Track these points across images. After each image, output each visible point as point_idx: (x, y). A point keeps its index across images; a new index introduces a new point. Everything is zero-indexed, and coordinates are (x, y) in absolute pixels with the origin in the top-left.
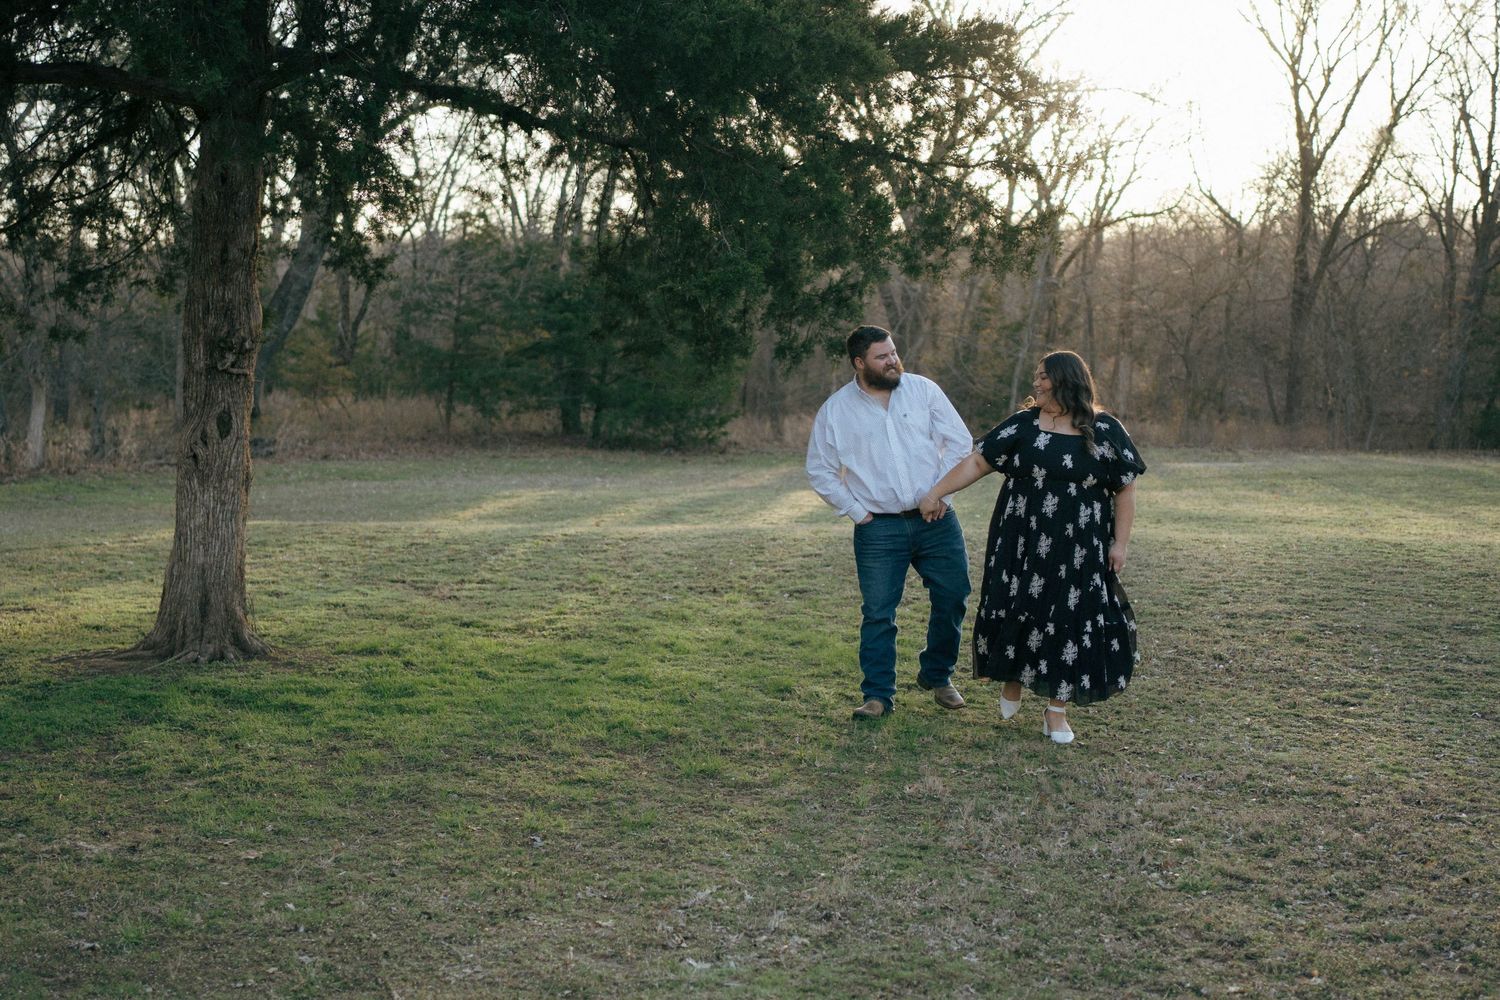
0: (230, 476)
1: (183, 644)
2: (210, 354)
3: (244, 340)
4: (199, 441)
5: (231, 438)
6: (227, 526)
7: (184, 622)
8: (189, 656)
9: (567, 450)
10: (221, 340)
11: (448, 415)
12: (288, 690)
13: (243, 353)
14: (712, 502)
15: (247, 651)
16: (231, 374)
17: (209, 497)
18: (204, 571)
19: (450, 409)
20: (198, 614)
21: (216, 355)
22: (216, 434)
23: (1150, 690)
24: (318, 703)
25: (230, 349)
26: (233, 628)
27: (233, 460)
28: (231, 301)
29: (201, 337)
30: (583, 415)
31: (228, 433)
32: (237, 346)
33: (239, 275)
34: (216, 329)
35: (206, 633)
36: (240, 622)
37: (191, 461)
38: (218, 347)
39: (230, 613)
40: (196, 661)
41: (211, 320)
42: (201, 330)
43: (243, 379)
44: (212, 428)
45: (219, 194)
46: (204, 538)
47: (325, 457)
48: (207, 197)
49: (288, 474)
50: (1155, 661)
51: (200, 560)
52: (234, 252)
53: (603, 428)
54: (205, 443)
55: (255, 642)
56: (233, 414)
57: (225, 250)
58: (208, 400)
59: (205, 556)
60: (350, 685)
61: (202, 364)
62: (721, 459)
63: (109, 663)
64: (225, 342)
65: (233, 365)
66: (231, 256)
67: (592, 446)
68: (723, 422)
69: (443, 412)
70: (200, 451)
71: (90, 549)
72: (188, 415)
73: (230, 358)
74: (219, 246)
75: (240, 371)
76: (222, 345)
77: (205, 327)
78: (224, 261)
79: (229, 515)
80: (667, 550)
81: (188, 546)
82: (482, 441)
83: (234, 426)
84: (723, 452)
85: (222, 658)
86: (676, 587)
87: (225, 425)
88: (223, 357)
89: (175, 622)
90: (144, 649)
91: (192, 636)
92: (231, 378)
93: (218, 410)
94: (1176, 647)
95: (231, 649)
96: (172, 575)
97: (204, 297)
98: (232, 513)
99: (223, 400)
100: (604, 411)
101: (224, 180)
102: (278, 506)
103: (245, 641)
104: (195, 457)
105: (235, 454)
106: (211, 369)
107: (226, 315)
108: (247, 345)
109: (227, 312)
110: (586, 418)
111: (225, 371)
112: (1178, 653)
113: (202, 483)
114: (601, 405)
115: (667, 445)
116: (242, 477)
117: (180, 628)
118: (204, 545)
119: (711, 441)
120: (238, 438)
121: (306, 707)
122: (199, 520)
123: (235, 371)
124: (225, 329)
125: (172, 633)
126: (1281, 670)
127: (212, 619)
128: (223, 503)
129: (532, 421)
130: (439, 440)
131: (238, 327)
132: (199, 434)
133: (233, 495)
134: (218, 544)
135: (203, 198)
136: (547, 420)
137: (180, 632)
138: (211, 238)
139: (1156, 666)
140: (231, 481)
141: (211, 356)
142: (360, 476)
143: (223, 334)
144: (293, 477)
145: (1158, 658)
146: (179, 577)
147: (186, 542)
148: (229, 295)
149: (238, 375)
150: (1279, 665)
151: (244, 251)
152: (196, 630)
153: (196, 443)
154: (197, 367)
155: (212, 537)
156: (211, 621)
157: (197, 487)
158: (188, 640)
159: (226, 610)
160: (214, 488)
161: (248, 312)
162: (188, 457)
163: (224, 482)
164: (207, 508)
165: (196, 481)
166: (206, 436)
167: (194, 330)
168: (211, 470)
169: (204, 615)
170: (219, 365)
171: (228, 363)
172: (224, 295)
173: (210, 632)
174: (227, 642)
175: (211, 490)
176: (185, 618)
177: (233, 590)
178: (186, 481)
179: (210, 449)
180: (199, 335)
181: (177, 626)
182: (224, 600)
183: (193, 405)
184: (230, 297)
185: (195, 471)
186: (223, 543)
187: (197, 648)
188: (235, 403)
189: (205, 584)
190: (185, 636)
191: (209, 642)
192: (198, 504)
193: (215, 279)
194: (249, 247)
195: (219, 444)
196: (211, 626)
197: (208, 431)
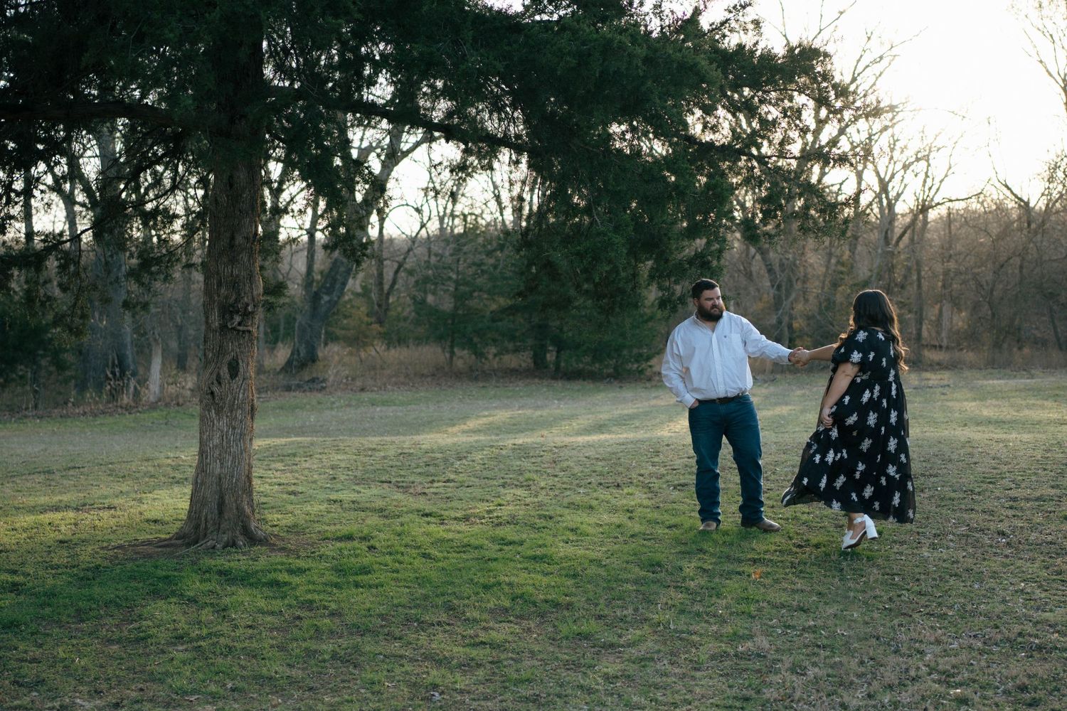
0: (239, 407)
1: (205, 535)
2: (222, 316)
3: (247, 305)
4: (215, 382)
5: (239, 379)
6: (237, 445)
7: (206, 519)
8: (209, 544)
9: (536, 380)
10: (232, 305)
11: (451, 358)
12: (275, 570)
13: (247, 315)
14: (632, 417)
15: (253, 539)
16: (239, 331)
17: (223, 424)
18: (220, 479)
19: (452, 353)
20: (216, 512)
21: (227, 316)
22: (228, 376)
23: (944, 561)
24: (296, 580)
25: (237, 312)
26: (243, 522)
27: (241, 396)
28: (237, 276)
29: (216, 304)
30: (548, 356)
31: (236, 375)
32: (242, 310)
33: (244, 257)
34: (226, 298)
35: (222, 526)
36: (248, 517)
37: (209, 397)
38: (228, 310)
39: (240, 509)
40: (214, 547)
41: (223, 291)
42: (216, 298)
43: (247, 334)
44: (225, 371)
45: (227, 196)
46: (220, 455)
47: (362, 390)
48: (218, 199)
49: (333, 403)
50: (951, 537)
51: (218, 471)
52: (239, 240)
53: (563, 364)
54: (220, 383)
55: (259, 532)
56: (240, 362)
57: (232, 238)
58: (221, 351)
59: (221, 468)
60: (325, 564)
61: (217, 324)
62: (648, 385)
63: (150, 549)
64: (233, 307)
65: (239, 324)
66: (237, 243)
67: (554, 378)
68: (648, 358)
69: (448, 355)
70: (215, 389)
71: (169, 461)
72: (207, 363)
73: (237, 319)
74: (228, 235)
75: (245, 328)
76: (231, 309)
77: (219, 296)
78: (232, 246)
79: (238, 437)
80: (587, 455)
81: (208, 461)
82: (477, 375)
83: (241, 370)
84: (649, 380)
85: (234, 545)
86: (590, 483)
87: (234, 370)
88: (232, 318)
89: (199, 518)
90: (176, 539)
91: (212, 529)
92: (238, 333)
93: (228, 358)
94: (968, 525)
95: (241, 537)
96: (197, 482)
97: (218, 273)
98: (241, 435)
99: (233, 350)
100: (562, 352)
101: (231, 186)
102: (321, 426)
103: (252, 532)
104: (212, 393)
105: (242, 391)
106: (223, 327)
107: (234, 287)
108: (250, 309)
109: (235, 284)
110: (550, 357)
111: (234, 329)
112: (970, 530)
113: (217, 413)
114: (561, 346)
115: (609, 376)
116: (248, 408)
117: (203, 523)
118: (220, 460)
119: (641, 372)
120: (244, 379)
121: (286, 584)
122: (216, 441)
123: (241, 328)
124: (234, 297)
125: (197, 527)
126: (1051, 543)
128: (234, 428)
129: (511, 361)
130: (444, 376)
131: (243, 295)
132: (214, 376)
133: (241, 422)
134: (231, 458)
135: (216, 200)
136: (523, 360)
137: (203, 526)
138: (222, 229)
139: (951, 541)
140: (239, 412)
141: (223, 317)
142: (384, 403)
143: (232, 300)
144: (337, 404)
145: (954, 534)
146: (202, 484)
147: (206, 458)
148: (236, 272)
149: (244, 332)
150: (1049, 538)
151: (247, 239)
152: (214, 524)
153: (213, 383)
154: (213, 326)
155: (226, 453)
156: (226, 517)
157: (214, 416)
158: (209, 532)
159: (237, 509)
160: (227, 416)
161: (251, 284)
162: (207, 394)
163: (234, 412)
164: (222, 432)
165: (213, 411)
166: (220, 378)
167: (211, 298)
168: (224, 403)
169: (221, 512)
170: (229, 325)
171: (236, 323)
172: (232, 272)
173: (224, 525)
174: (238, 532)
175: (225, 418)
176: (206, 514)
177: (243, 494)
178: (207, 412)
179: (223, 387)
180: (214, 302)
181: (201, 521)
182: (236, 501)
183: (211, 355)
184: (237, 273)
185: (212, 404)
186: (234, 458)
187: (215, 538)
188: (242, 352)
189: (221, 489)
190: (206, 528)
191: (224, 533)
192: (215, 429)
193: (226, 260)
194: (251, 236)
195: (229, 383)
196: (226, 520)
197: (222, 374)
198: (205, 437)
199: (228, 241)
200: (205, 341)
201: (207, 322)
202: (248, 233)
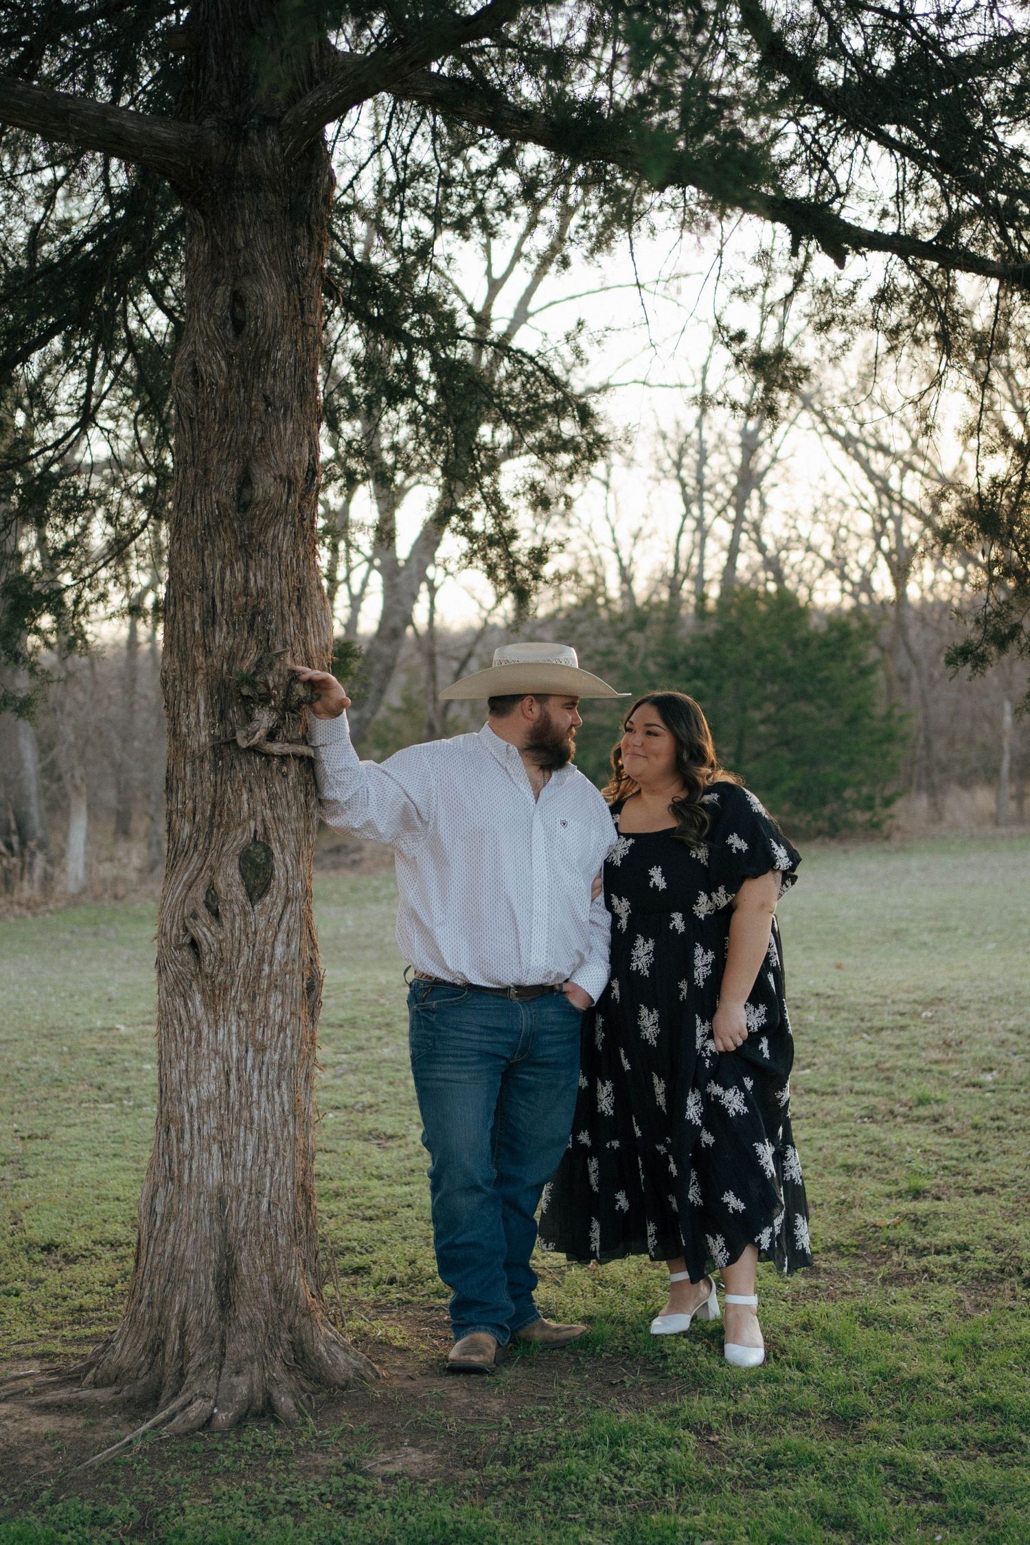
0: (273, 985)
1: (182, 1374)
2: (220, 713)
4: (203, 911)
5: (272, 899)
6: (270, 1098)
7: (182, 1324)
10: (247, 680)
13: (292, 708)
15: (325, 1386)
16: (269, 756)
17: (228, 1034)
18: (222, 1201)
20: (212, 1300)
21: (234, 714)
22: (239, 893)
25: (265, 699)
26: (291, 1329)
27: (279, 950)
28: (262, 593)
29: (200, 677)
31: (265, 888)
32: (280, 694)
33: (281, 536)
34: (231, 657)
35: (231, 1347)
36: (307, 1317)
37: (186, 954)
38: (237, 695)
39: (284, 1295)
41: (220, 638)
42: (200, 659)
44: (230, 880)
45: (228, 357)
46: (220, 1128)
48: (202, 367)
51: (214, 1177)
52: (266, 485)
54: (216, 914)
55: (340, 1358)
56: (275, 848)
57: (246, 480)
58: (218, 818)
59: (225, 1167)
61: (204, 737)
64: (253, 684)
65: (271, 736)
66: (259, 493)
70: (204, 931)
72: (177, 854)
73: (264, 719)
74: (233, 470)
75: (289, 748)
76: (245, 691)
77: (208, 653)
78: (244, 506)
79: (273, 1075)
81: (186, 1146)
83: (279, 873)
85: (269, 1410)
87: (258, 873)
88: (249, 718)
89: (162, 1321)
90: (96, 1385)
91: (200, 1356)
92: (269, 762)
93: (240, 838)
95: (290, 1386)
97: (204, 587)
99: (253, 815)
101: (239, 327)
103: (320, 1359)
104: (194, 944)
105: (282, 937)
106: (224, 747)
107: (251, 626)
108: (301, 690)
109: (254, 617)
111: (254, 750)
113: (212, 1002)
116: (300, 984)
117: (174, 1334)
118: (222, 1143)
120: (288, 900)
122: (209, 1087)
123: (276, 748)
124: (252, 657)
125: (156, 1348)
127: (245, 1313)
128: (261, 1049)
131: (279, 648)
132: (199, 893)
133: (282, 1029)
134: (252, 1140)
135: (195, 371)
137: (173, 1345)
138: (215, 457)
140: (276, 998)
141: (223, 716)
143: (247, 665)
146: (170, 1216)
147: (180, 1139)
148: (257, 580)
149: (284, 758)
151: (289, 482)
152: (208, 1340)
153: (195, 915)
154: (193, 744)
155: (238, 1125)
156: (243, 1320)
157: (201, 1011)
158: (192, 1365)
159: (275, 1289)
160: (240, 1013)
161: (303, 618)
162: (179, 947)
163: (260, 1000)
164: (225, 1059)
165: (198, 997)
166: (216, 897)
167: (183, 661)
168: (231, 973)
169: (226, 1303)
170: (240, 736)
171: (261, 733)
172: (247, 580)
173: (240, 1345)
174: (278, 1366)
175: (233, 1017)
176: (184, 1312)
177: (290, 1245)
178: (178, 1001)
179: (227, 925)
180: (195, 671)
181: (167, 1331)
182: (272, 1270)
183: (187, 830)
184: (261, 583)
185: (195, 976)
186: (263, 1137)
187: (211, 1387)
188: (279, 820)
189: (225, 1231)
190: (183, 1355)
191: (238, 1373)
192: (205, 1051)
193: (224, 544)
194: (300, 474)
195: (246, 914)
196: (244, 1330)
197: (221, 886)
198: (175, 1076)
199: (233, 489)
200: (169, 789)
201: (174, 734)
202: (290, 467)
